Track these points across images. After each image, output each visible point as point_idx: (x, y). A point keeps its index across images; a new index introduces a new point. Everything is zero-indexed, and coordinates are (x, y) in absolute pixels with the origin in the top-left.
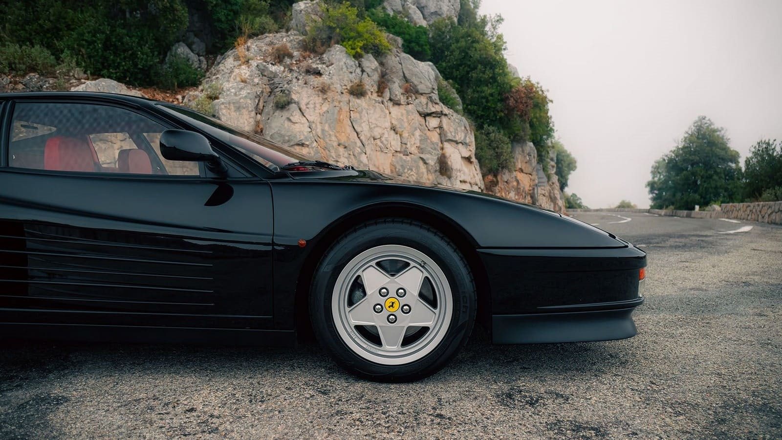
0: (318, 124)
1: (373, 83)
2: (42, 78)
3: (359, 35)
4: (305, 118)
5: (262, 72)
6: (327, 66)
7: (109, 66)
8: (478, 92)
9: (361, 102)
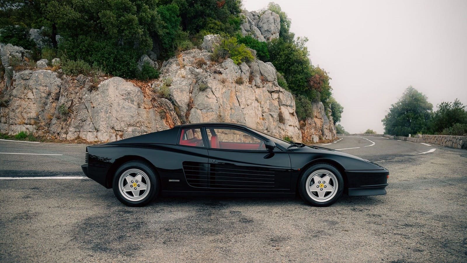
0: (221, 98)
1: (246, 77)
2: (85, 76)
3: (240, 53)
4: (214, 96)
5: (192, 72)
6: (224, 70)
7: (116, 69)
8: (294, 77)
9: (241, 87)
